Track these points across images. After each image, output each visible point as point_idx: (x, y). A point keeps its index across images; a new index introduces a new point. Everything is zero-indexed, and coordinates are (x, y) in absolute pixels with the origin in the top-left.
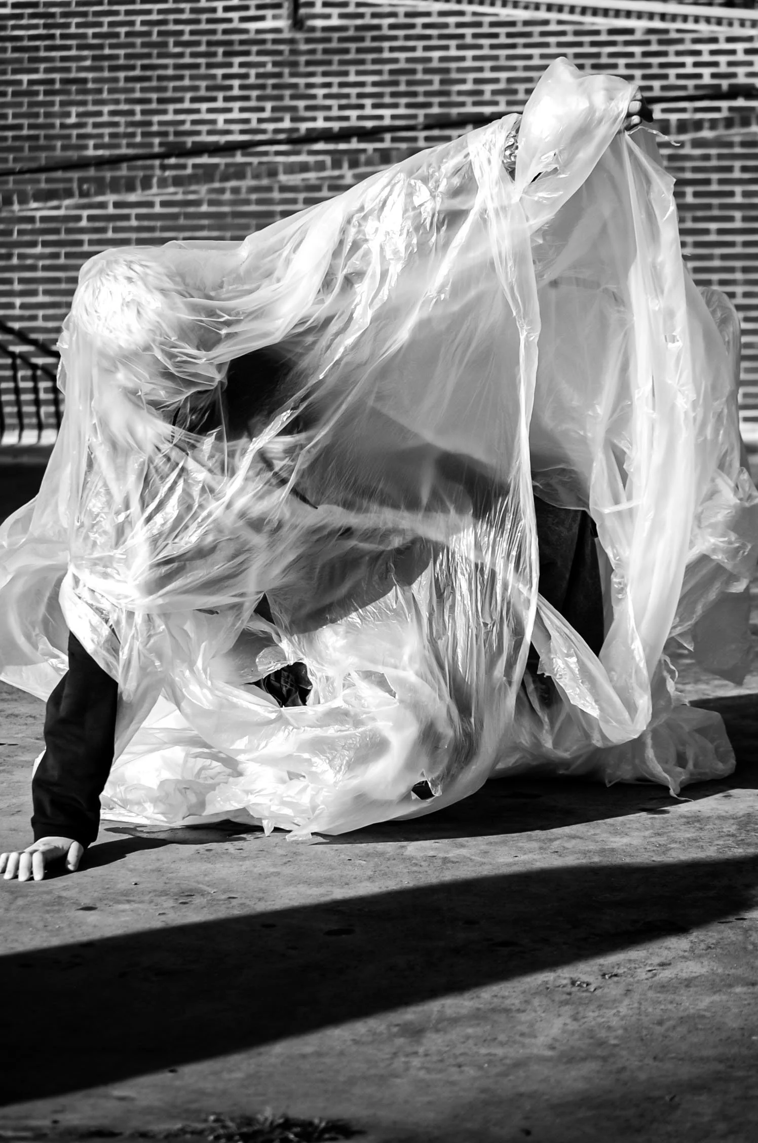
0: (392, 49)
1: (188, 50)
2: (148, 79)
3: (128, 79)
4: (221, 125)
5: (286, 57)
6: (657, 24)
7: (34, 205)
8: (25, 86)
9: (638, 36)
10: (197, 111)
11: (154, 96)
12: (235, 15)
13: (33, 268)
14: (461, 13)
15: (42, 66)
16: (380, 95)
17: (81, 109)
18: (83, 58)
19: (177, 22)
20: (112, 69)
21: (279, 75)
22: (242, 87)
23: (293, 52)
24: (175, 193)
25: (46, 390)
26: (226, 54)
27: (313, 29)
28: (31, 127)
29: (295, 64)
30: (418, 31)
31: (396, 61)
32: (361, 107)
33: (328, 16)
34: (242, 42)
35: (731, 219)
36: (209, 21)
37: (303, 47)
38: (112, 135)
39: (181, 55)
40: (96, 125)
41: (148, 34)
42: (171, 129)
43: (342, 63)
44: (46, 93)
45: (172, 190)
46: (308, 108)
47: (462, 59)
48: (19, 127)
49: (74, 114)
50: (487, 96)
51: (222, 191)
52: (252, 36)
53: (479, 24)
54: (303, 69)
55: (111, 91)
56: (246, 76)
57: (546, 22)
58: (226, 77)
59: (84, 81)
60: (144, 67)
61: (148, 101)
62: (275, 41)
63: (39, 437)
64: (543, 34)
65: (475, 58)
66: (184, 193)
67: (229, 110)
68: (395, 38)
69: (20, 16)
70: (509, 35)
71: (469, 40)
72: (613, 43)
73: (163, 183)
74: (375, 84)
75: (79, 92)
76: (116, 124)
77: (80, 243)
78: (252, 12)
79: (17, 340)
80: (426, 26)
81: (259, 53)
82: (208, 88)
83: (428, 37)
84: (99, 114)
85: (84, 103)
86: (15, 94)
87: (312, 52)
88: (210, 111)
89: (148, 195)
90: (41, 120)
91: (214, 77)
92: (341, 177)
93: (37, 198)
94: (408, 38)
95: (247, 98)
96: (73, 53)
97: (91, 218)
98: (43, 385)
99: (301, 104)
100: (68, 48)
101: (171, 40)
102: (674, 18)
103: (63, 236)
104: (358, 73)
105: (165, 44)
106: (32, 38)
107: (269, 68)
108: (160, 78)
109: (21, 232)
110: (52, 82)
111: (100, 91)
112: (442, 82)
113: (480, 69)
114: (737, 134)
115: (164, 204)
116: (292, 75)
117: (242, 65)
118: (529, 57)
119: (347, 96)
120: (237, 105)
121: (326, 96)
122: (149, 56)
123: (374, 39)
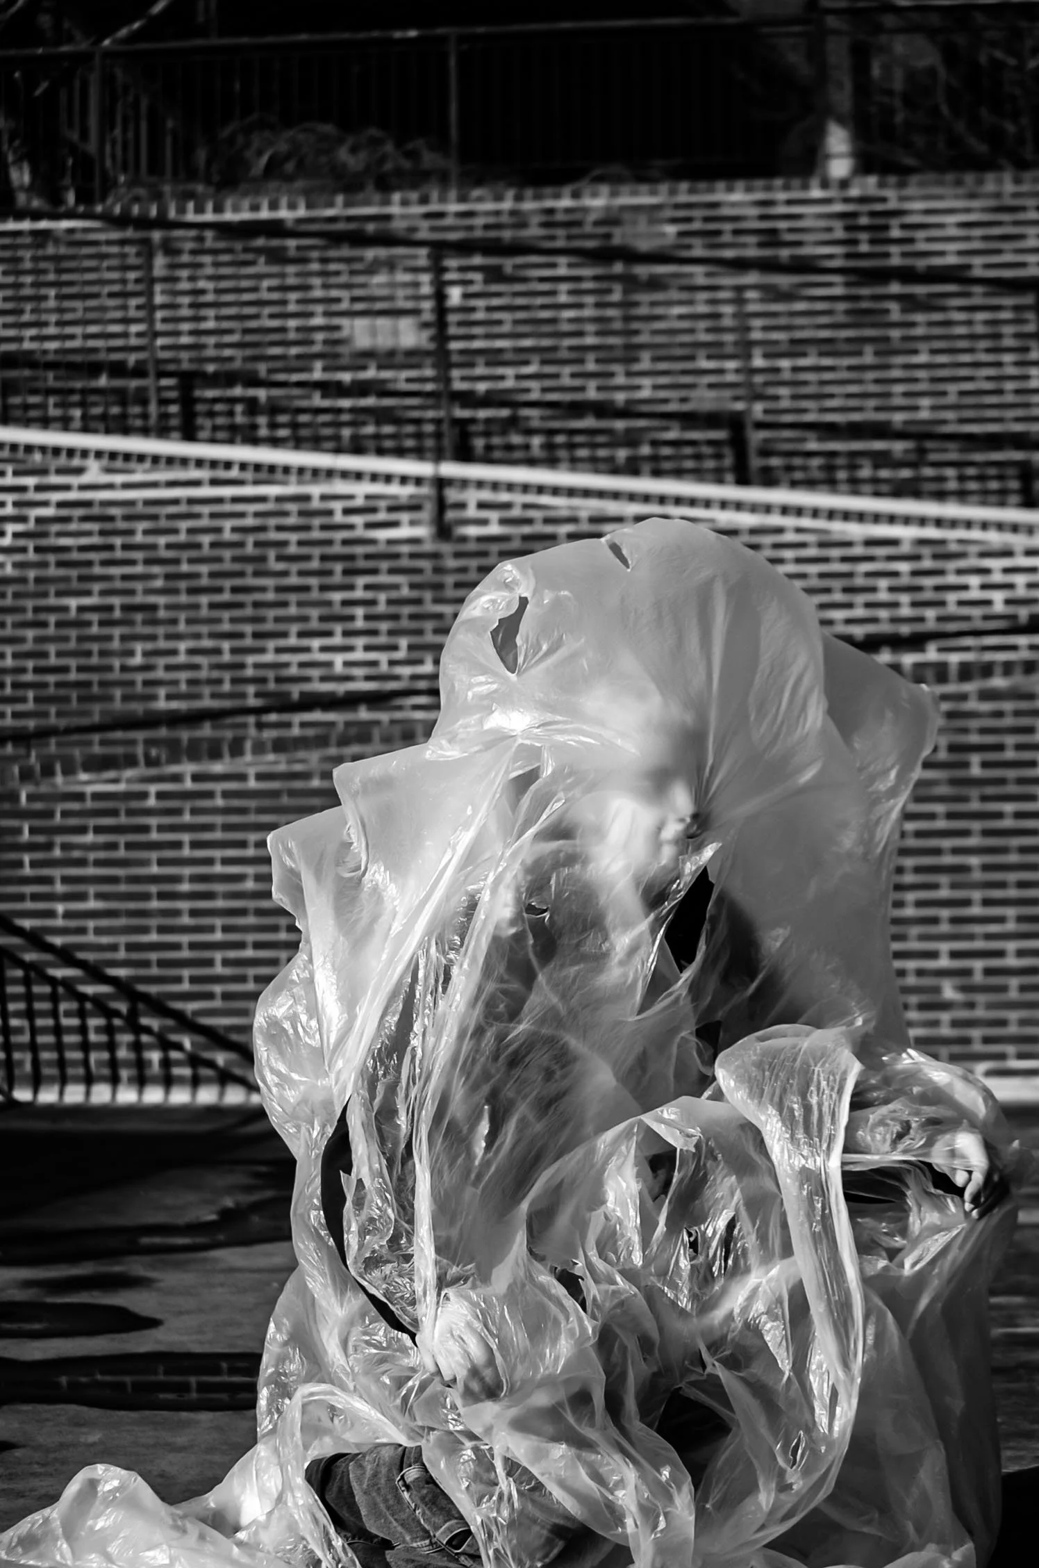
3: (212, 606)
4: (338, 668)
6: (931, 533)
8: (73, 614)
10: (307, 650)
12: (358, 520)
13: (82, 863)
17: (149, 646)
19: (280, 528)
20: (192, 591)
21: (418, 602)
25: (98, 1030)
27: (464, 539)
33: (484, 522)
34: (368, 557)
36: (324, 528)
37: (451, 563)
38: (191, 682)
39: (285, 574)
40: (169, 668)
41: (241, 544)
45: (271, 757)
48: (65, 670)
56: (373, 602)
57: (779, 530)
58: (346, 603)
59: (153, 608)
60: (235, 590)
62: (413, 556)
69: (67, 520)
73: (259, 748)
76: (196, 667)
78: (382, 516)
81: (392, 571)
82: (322, 619)
84: (174, 652)
85: (153, 638)
88: (324, 649)
90: (95, 660)
93: (87, 768)
97: (161, 796)
98: (93, 1022)
100: (132, 562)
102: (954, 524)
103: (123, 820)
106: (83, 549)
107: (405, 592)
108: (256, 605)
109: (65, 814)
110: (110, 608)
115: (260, 777)
120: (360, 642)
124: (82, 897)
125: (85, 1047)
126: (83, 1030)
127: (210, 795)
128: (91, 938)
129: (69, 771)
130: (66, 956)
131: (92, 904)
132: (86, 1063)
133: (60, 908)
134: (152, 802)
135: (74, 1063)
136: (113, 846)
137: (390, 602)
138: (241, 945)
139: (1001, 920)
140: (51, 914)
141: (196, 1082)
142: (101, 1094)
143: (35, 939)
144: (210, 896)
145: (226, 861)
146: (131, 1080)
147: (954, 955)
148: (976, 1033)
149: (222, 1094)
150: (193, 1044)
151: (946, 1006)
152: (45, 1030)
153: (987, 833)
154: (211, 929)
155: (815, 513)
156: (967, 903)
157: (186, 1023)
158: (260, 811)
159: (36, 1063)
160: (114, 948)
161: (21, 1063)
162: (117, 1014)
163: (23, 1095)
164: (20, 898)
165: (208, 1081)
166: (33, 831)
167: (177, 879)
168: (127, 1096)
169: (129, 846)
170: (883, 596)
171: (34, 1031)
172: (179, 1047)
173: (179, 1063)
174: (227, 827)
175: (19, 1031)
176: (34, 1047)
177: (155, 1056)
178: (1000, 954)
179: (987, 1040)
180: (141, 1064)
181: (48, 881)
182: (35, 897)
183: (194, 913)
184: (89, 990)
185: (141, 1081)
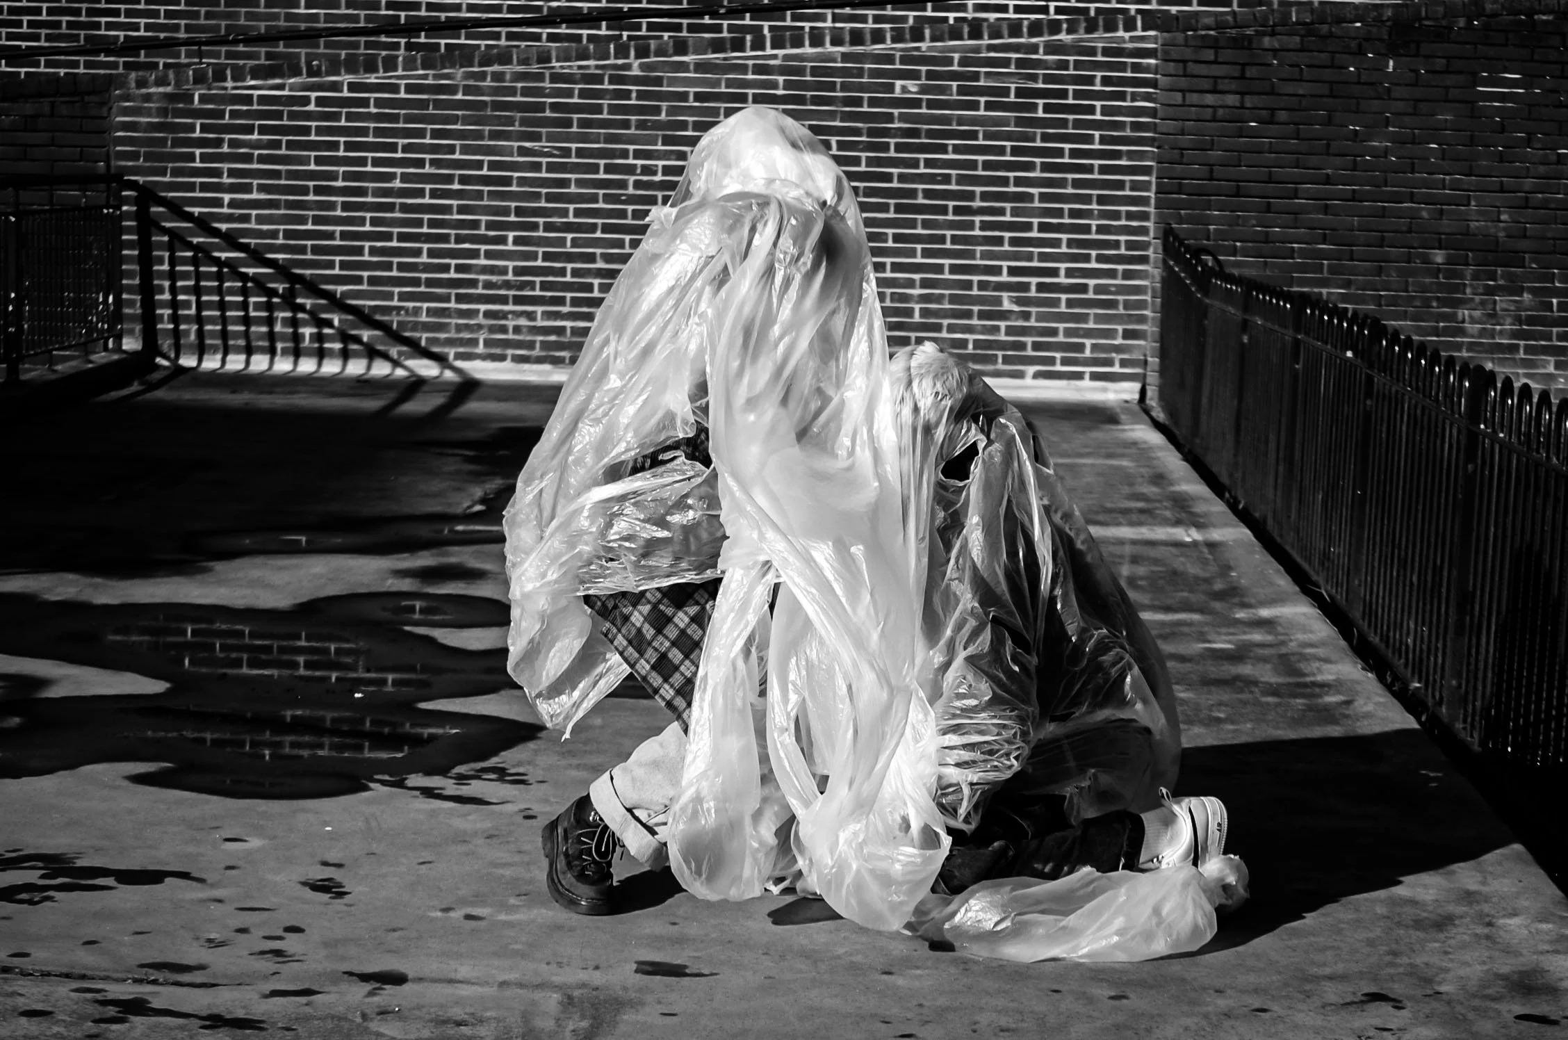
7: (253, 83)
13: (248, 158)
24: (425, 77)
25: (258, 306)
35: (1089, 139)
45: (421, 72)
51: (482, 76)
63: (248, 363)
66: (436, 77)
77: (306, 131)
79: (224, 244)
89: (390, 77)
92: (628, 67)
109: (234, 114)
114: (1100, 39)
115: (410, 89)
124: (247, 189)
125: (247, 321)
126: (244, 306)
127: (364, 103)
128: (253, 225)
129: (238, 75)
130: (231, 240)
131: (255, 196)
132: (246, 335)
133: (227, 197)
134: (312, 107)
135: (236, 335)
136: (276, 145)
138: (388, 237)
139: (1056, 243)
140: (218, 203)
141: (345, 355)
142: (260, 363)
143: (203, 224)
144: (361, 192)
145: (377, 162)
146: (285, 352)
147: (1013, 271)
148: (1029, 340)
149: (369, 368)
150: (340, 321)
151: (1004, 315)
152: (210, 305)
153: (1046, 167)
154: (362, 221)
156: (1028, 227)
157: (337, 304)
158: (408, 119)
159: (201, 334)
160: (274, 235)
161: (187, 332)
162: (274, 293)
163: (188, 361)
164: (191, 187)
165: (357, 355)
166: (204, 128)
167: (333, 176)
168: (283, 365)
169: (290, 145)
171: (200, 306)
172: (329, 324)
173: (331, 338)
174: (379, 132)
175: (187, 304)
176: (199, 320)
177: (307, 331)
178: (1054, 272)
179: (1037, 346)
180: (297, 338)
181: (217, 173)
182: (205, 187)
183: (346, 206)
184: (251, 271)
185: (297, 353)
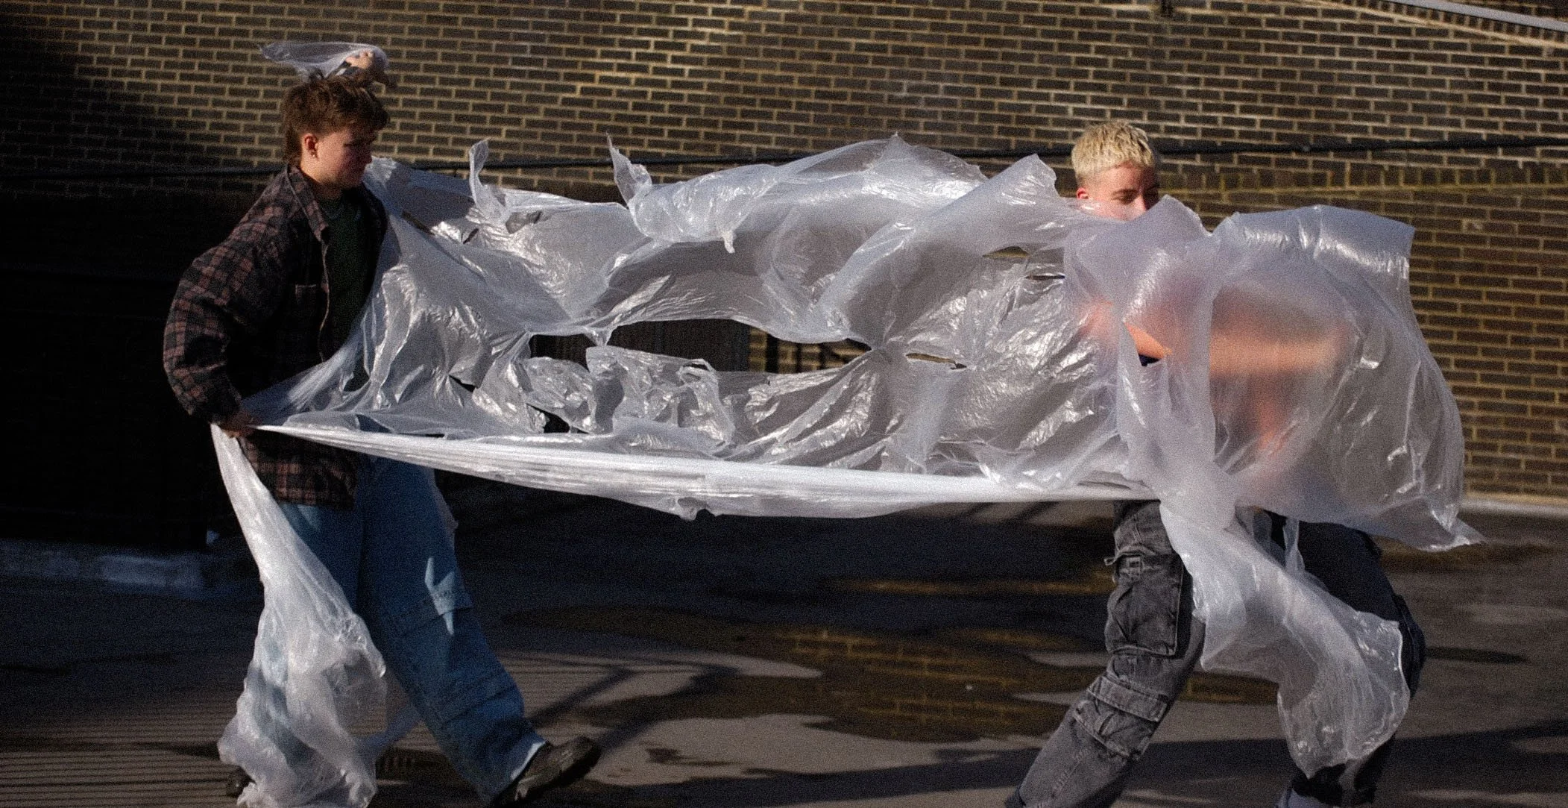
0: (1268, 48)
1: (1039, 28)
2: (992, 56)
3: (969, 54)
4: (1070, 114)
5: (1151, 45)
8: (852, 51)
9: (1544, 57)
10: (1046, 97)
11: (998, 75)
14: (1350, 15)
15: (874, 30)
16: (1253, 98)
17: (914, 82)
18: (921, 26)
20: (953, 40)
21: (1141, 66)
22: (1097, 75)
23: (1158, 41)
26: (1083, 36)
27: (1183, 17)
28: (855, 97)
29: (1160, 54)
30: (1302, 30)
31: (1272, 61)
32: (1230, 109)
34: (1101, 25)
37: (1170, 36)
39: (1033, 33)
40: (929, 102)
42: (1014, 114)
43: (1211, 57)
44: (876, 61)
46: (1170, 105)
47: (1348, 65)
48: (842, 96)
49: (905, 88)
50: (1372, 110)
52: (1114, 18)
53: (1369, 29)
54: (1167, 61)
55: (949, 66)
56: (1103, 63)
57: (1444, 33)
58: (1081, 61)
59: (921, 51)
60: (989, 42)
61: (990, 80)
62: (1138, 27)
64: (1439, 45)
65: (1361, 66)
67: (1082, 99)
68: (1275, 36)
70: (1400, 43)
71: (1356, 46)
72: (1517, 63)
74: (1246, 85)
75: (912, 63)
76: (952, 103)
80: (1309, 25)
81: (1119, 39)
83: (1312, 38)
85: (918, 76)
86: (840, 59)
87: (1181, 42)
88: (1060, 98)
90: (867, 91)
91: (1067, 60)
94: (1287, 36)
95: (1102, 88)
96: (911, 18)
99: (1163, 99)
101: (1022, 14)
104: (1229, 71)
105: (1015, 19)
107: (1130, 56)
108: (1007, 56)
110: (883, 49)
111: (937, 64)
112: (1322, 89)
113: (1366, 79)
116: (1155, 66)
117: (1099, 50)
118: (1422, 70)
119: (1216, 95)
120: (1089, 94)
121: (1190, 94)
122: (996, 30)
123: (1250, 34)
137: (1117, 64)
155: (1473, 21)
170: (1524, 95)
